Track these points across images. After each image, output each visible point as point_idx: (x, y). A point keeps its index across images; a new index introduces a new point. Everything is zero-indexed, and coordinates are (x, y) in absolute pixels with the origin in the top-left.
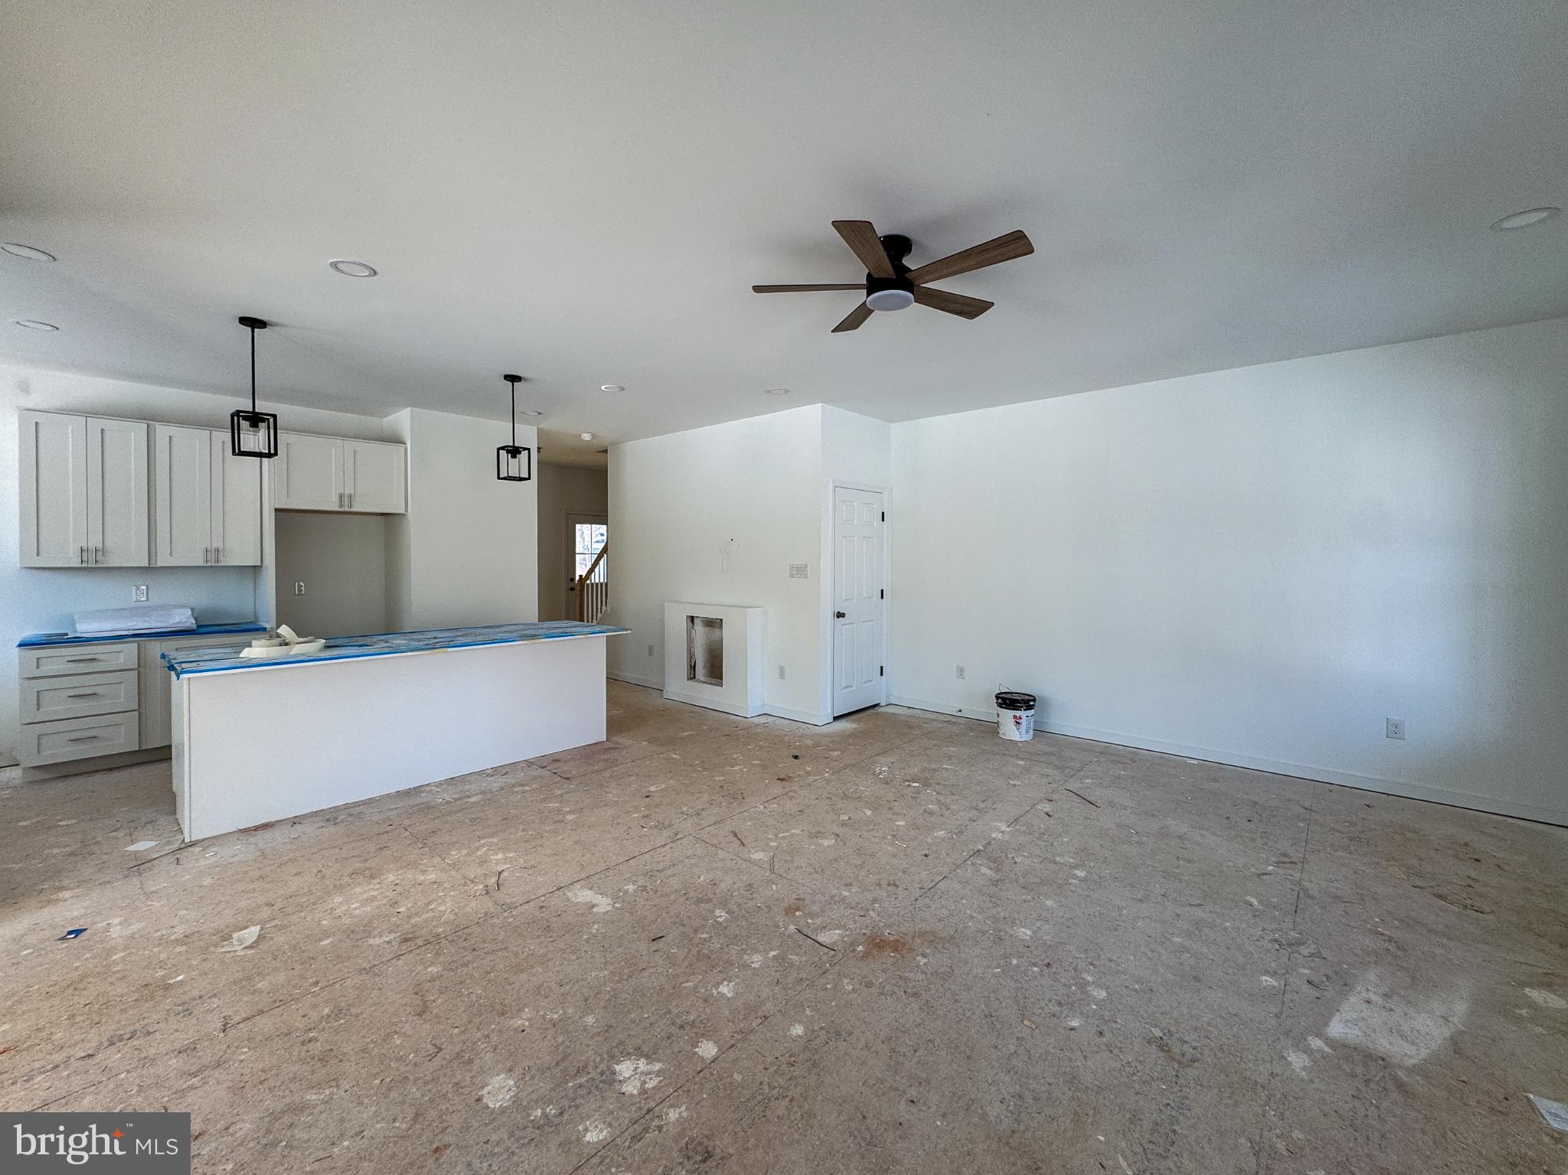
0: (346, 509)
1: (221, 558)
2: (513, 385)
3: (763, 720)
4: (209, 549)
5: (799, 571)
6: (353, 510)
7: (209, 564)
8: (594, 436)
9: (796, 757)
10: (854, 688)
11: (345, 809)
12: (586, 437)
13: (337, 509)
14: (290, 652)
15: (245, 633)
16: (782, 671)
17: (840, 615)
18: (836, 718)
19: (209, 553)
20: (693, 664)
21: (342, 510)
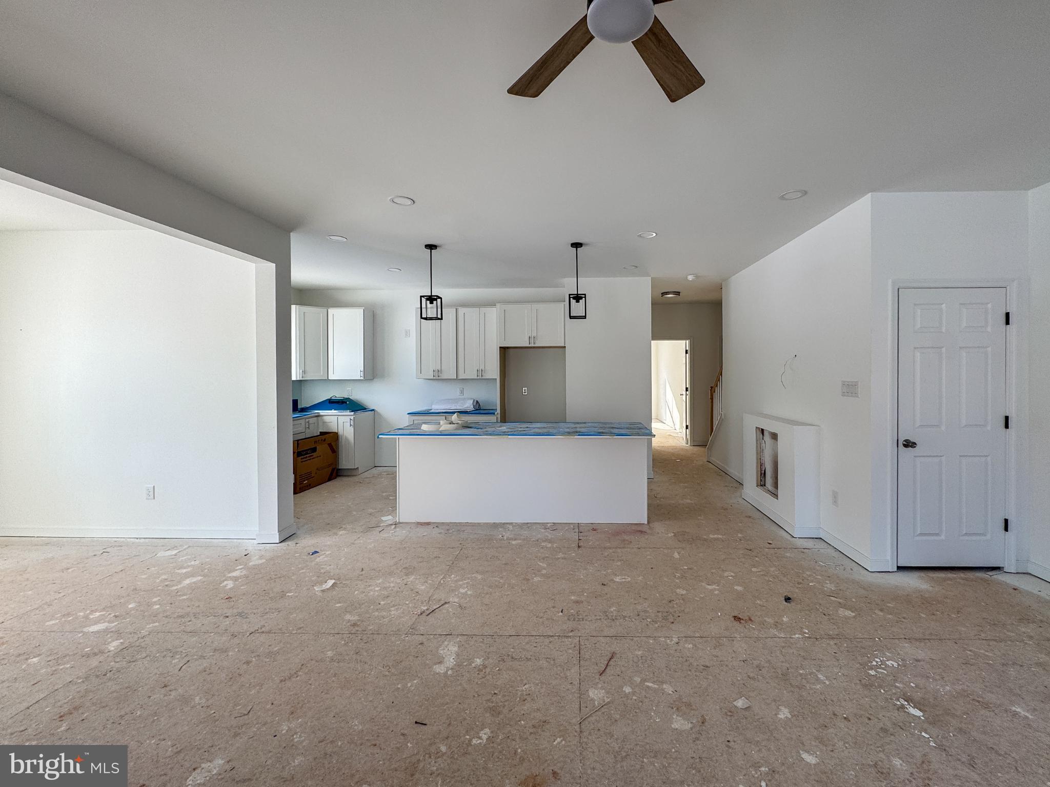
0: (533, 345)
1: (483, 374)
2: (577, 250)
3: (810, 544)
4: (478, 370)
5: (850, 389)
6: (535, 345)
7: (478, 378)
8: (697, 277)
9: (788, 599)
10: (943, 537)
11: (466, 526)
12: (690, 278)
13: (528, 345)
14: (440, 428)
15: (487, 415)
16: (835, 497)
17: (909, 444)
18: (900, 568)
19: (478, 372)
20: (763, 472)
21: (530, 346)
